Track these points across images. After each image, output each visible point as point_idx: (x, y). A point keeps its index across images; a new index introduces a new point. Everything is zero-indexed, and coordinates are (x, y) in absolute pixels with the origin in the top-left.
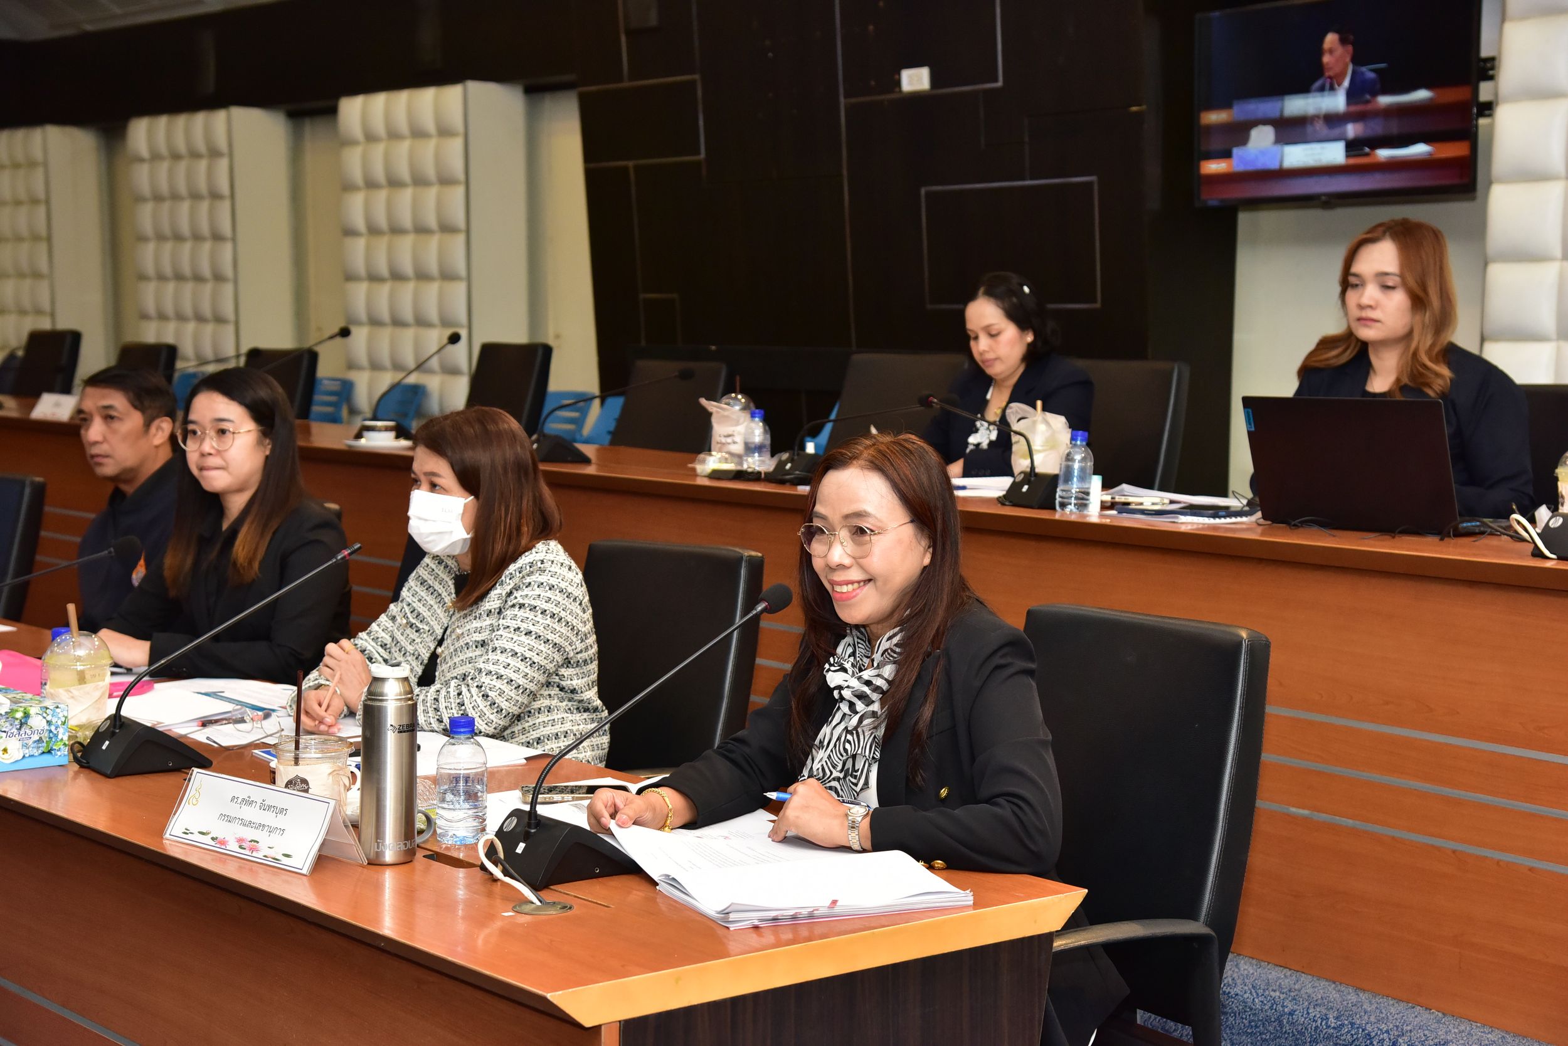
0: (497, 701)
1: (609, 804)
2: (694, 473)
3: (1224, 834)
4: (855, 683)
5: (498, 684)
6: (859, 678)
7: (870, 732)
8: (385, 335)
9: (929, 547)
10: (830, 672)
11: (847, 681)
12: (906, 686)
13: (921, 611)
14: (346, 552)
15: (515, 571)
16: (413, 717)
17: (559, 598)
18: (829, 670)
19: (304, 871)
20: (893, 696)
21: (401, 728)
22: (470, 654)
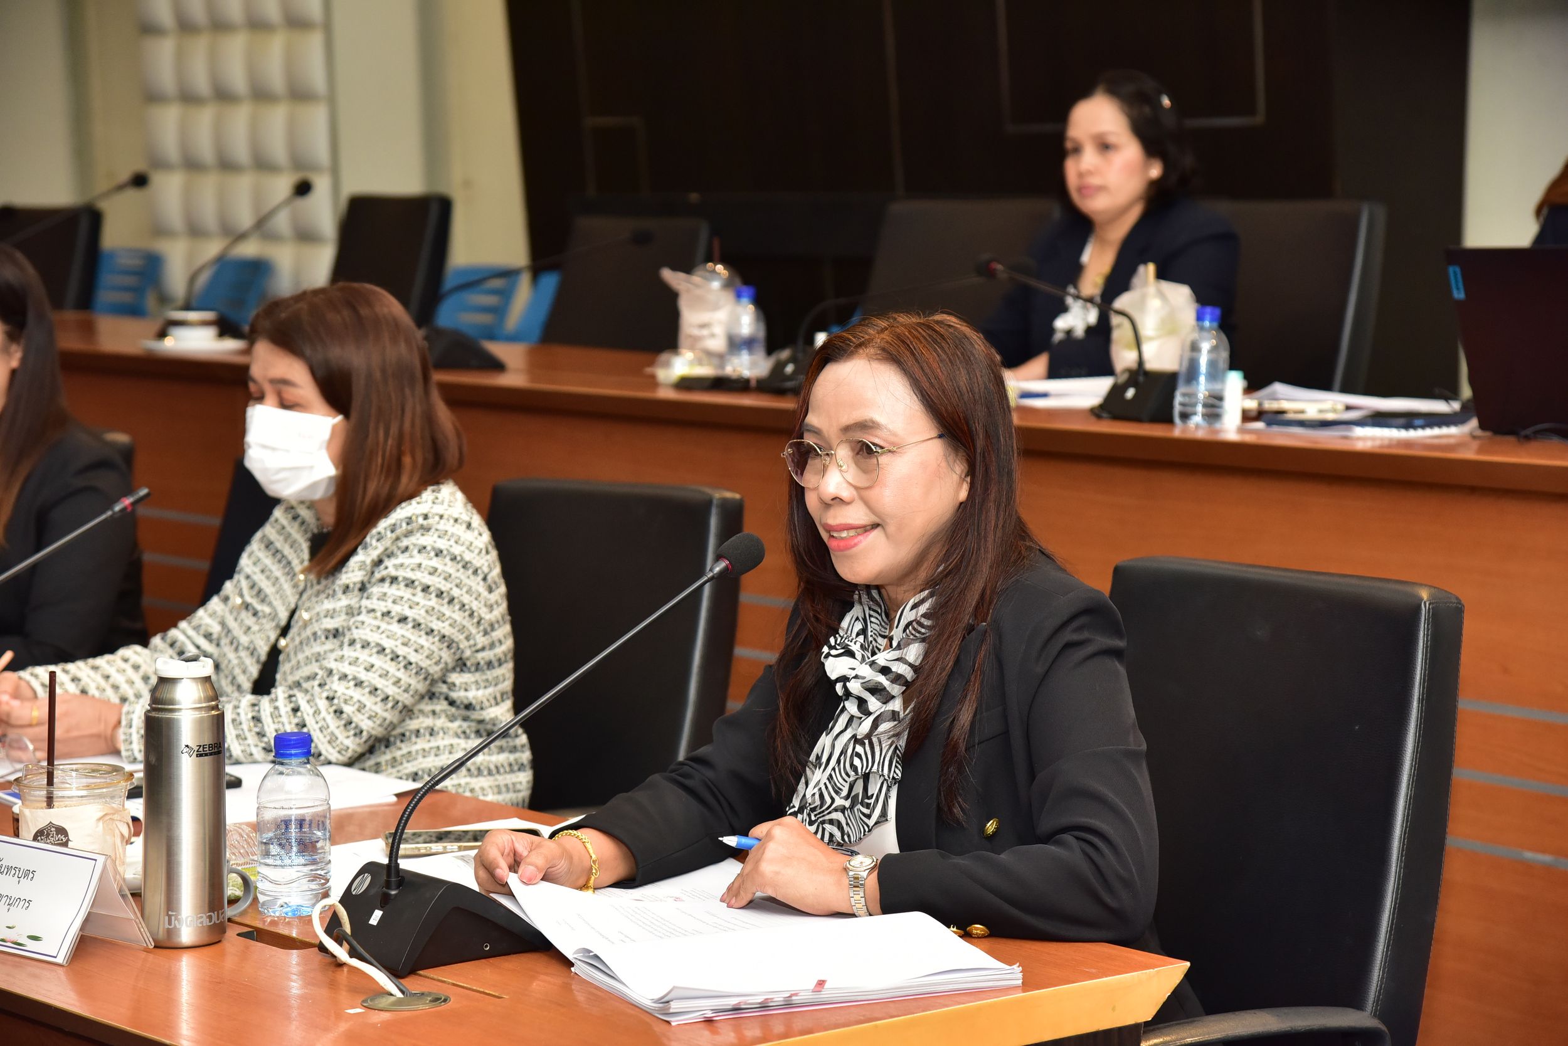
0: (355, 719)
1: (507, 851)
2: (653, 381)
3: (1398, 884)
4: (866, 671)
5: (357, 694)
6: (872, 664)
7: (890, 741)
8: (208, 186)
9: (966, 476)
10: (830, 658)
11: (854, 669)
12: (939, 677)
13: (957, 567)
14: (127, 501)
15: (385, 529)
16: (218, 733)
17: (450, 568)
18: (828, 655)
19: (60, 960)
20: (921, 691)
21: (201, 749)
22: (317, 648)
